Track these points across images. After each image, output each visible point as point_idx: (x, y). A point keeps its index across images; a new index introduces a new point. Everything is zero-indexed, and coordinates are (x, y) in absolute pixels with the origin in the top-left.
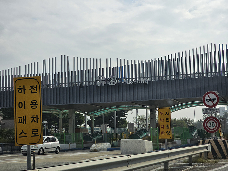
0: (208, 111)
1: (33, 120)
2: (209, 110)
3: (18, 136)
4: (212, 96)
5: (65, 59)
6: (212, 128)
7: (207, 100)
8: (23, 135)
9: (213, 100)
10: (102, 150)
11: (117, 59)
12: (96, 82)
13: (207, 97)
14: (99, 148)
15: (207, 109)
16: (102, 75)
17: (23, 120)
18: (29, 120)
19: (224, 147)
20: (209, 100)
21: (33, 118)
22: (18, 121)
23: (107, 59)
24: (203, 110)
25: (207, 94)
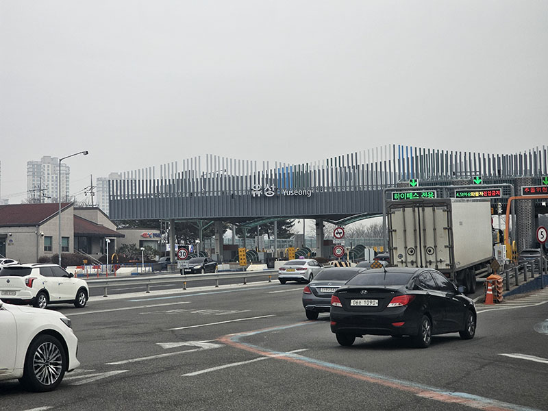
5: (211, 159)
7: (336, 233)
9: (340, 233)
11: (276, 162)
12: (251, 192)
16: (257, 183)
23: (264, 162)
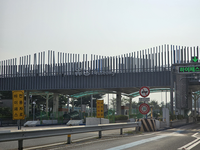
0: (143, 100)
1: (21, 109)
2: (143, 98)
3: (14, 116)
4: (146, 89)
5: (51, 53)
6: (144, 111)
7: (142, 92)
8: (16, 115)
9: (146, 92)
10: (76, 125)
11: (92, 55)
12: (74, 73)
13: (142, 90)
14: (74, 123)
15: (142, 98)
17: (16, 109)
18: (19, 109)
19: (151, 124)
20: (143, 92)
21: (21, 108)
22: (14, 110)
23: (84, 55)
24: (139, 99)
25: (142, 88)
